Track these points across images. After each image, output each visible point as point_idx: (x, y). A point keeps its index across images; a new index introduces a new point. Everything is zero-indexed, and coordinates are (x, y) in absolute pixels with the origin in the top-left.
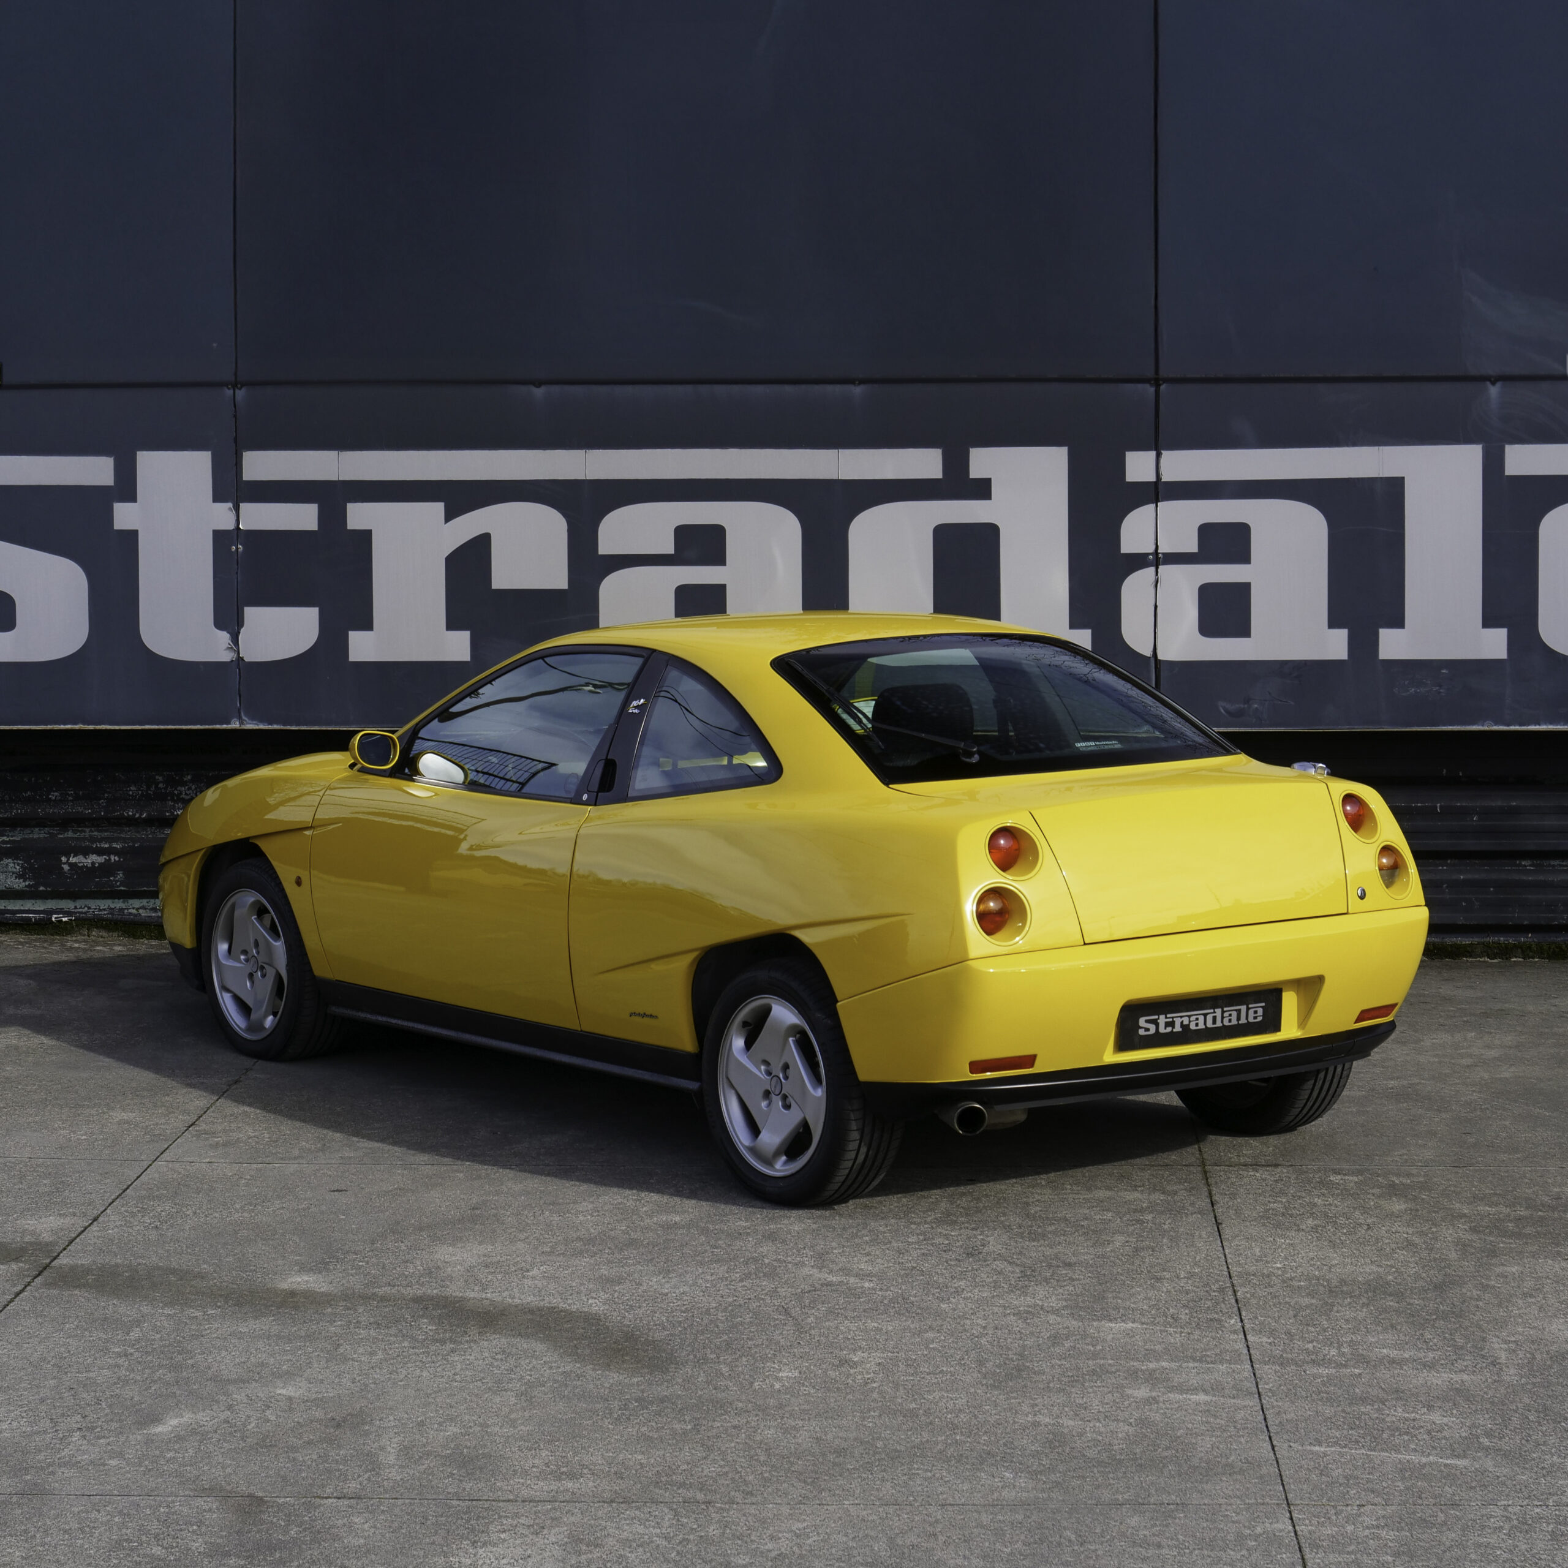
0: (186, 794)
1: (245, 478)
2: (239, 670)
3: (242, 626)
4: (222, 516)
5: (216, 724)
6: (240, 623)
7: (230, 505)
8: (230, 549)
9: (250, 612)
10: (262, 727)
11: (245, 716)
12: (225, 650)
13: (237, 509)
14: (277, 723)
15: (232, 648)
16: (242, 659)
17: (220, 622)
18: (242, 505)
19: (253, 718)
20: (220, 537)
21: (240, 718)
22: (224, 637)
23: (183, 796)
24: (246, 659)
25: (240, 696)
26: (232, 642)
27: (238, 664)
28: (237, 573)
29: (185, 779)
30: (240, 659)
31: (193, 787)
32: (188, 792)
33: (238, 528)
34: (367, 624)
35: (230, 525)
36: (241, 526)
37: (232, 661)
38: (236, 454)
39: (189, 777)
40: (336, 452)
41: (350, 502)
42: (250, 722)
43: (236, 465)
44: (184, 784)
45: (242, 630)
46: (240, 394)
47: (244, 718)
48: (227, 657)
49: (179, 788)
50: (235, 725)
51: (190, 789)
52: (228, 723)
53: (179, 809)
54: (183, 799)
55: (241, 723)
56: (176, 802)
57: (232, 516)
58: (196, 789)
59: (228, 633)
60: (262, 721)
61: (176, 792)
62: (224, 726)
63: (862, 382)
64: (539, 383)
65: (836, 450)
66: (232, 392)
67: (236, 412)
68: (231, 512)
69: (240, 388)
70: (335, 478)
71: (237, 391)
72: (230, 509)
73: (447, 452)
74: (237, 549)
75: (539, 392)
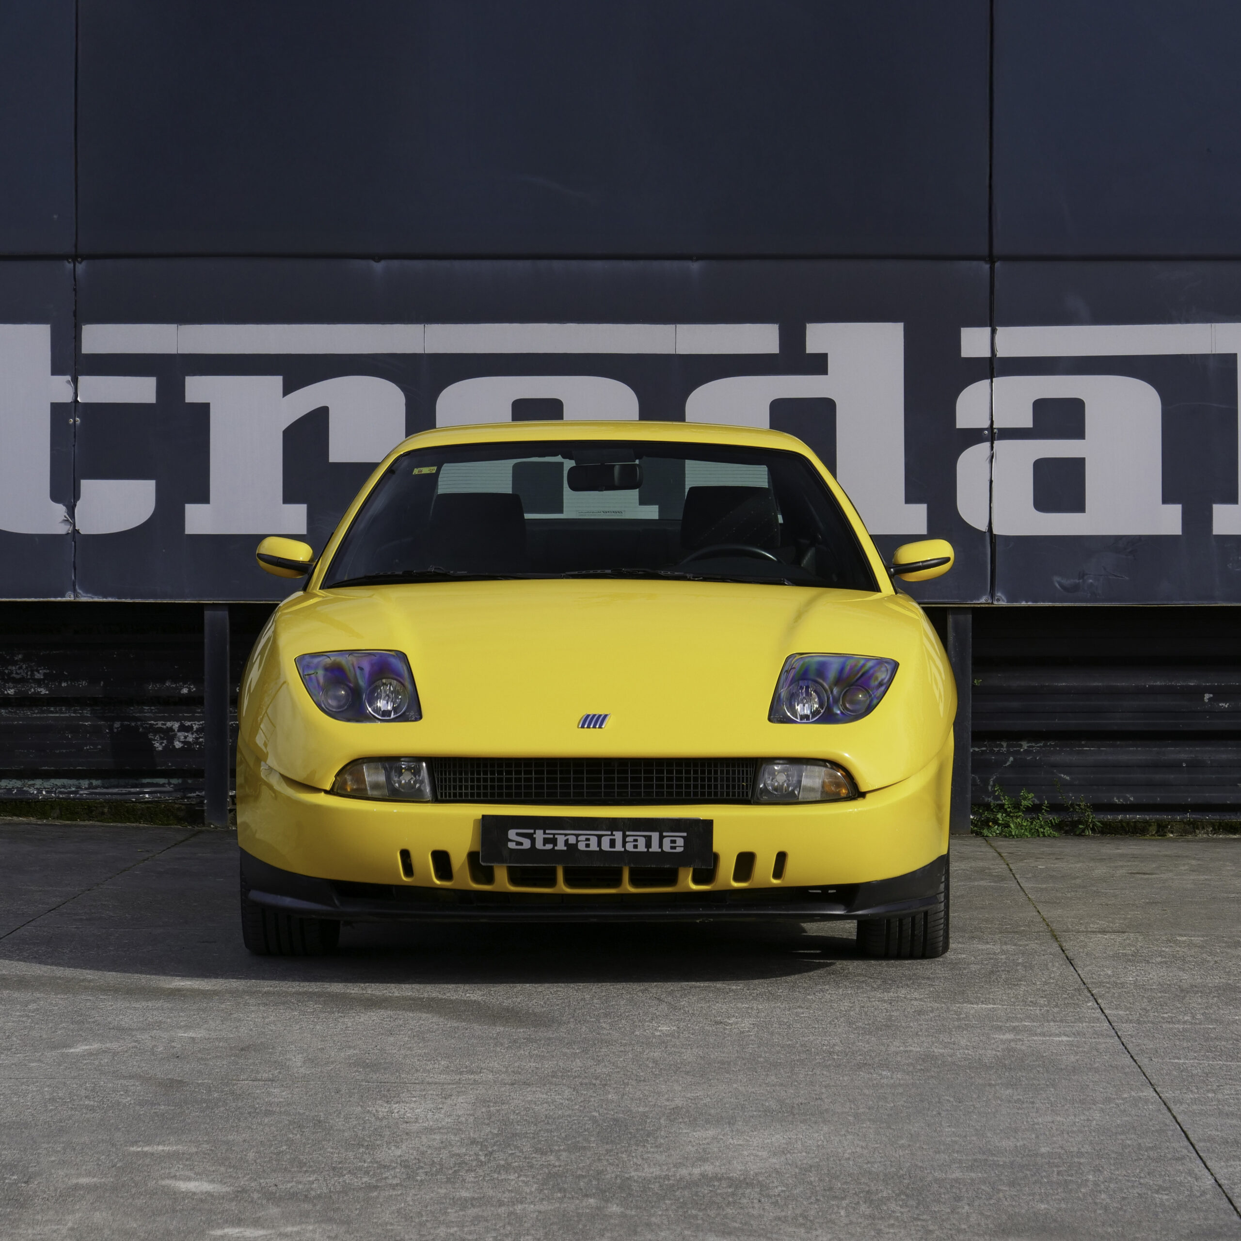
0: (17, 673)
1: (84, 351)
2: (75, 542)
3: (79, 498)
4: (60, 389)
5: (50, 597)
6: (76, 496)
7: (69, 378)
8: (68, 421)
9: (86, 485)
10: (96, 599)
11: (80, 588)
12: (61, 522)
13: (75, 381)
14: (112, 596)
15: (68, 520)
16: (78, 531)
17: (55, 496)
18: (82, 379)
19: (87, 591)
20: (58, 410)
21: (74, 591)
22: (60, 510)
23: (14, 675)
24: (82, 532)
25: (75, 569)
26: (68, 514)
27: (74, 537)
28: (74, 446)
29: (16, 658)
30: (76, 531)
31: (24, 666)
32: (18, 672)
33: (76, 401)
34: (203, 497)
35: (68, 398)
36: (79, 399)
37: (68, 533)
38: (75, 326)
39: (20, 656)
40: (172, 327)
41: (188, 375)
42: (84, 595)
43: (75, 338)
44: (15, 663)
45: (78, 503)
46: (81, 267)
47: (79, 591)
48: (63, 529)
49: (10, 668)
50: (69, 598)
51: (20, 668)
52: (63, 596)
53: (9, 688)
54: (14, 678)
55: (76, 596)
56: (7, 681)
57: (70, 389)
58: (27, 668)
59: (64, 505)
60: (96, 594)
61: (6, 671)
62: (59, 599)
63: (699, 258)
64: (378, 258)
65: (674, 325)
66: (72, 265)
67: (75, 285)
68: (69, 385)
69: (80, 263)
70: (174, 352)
71: (77, 264)
72: (68, 382)
73: (286, 326)
74: (75, 421)
75: (379, 267)
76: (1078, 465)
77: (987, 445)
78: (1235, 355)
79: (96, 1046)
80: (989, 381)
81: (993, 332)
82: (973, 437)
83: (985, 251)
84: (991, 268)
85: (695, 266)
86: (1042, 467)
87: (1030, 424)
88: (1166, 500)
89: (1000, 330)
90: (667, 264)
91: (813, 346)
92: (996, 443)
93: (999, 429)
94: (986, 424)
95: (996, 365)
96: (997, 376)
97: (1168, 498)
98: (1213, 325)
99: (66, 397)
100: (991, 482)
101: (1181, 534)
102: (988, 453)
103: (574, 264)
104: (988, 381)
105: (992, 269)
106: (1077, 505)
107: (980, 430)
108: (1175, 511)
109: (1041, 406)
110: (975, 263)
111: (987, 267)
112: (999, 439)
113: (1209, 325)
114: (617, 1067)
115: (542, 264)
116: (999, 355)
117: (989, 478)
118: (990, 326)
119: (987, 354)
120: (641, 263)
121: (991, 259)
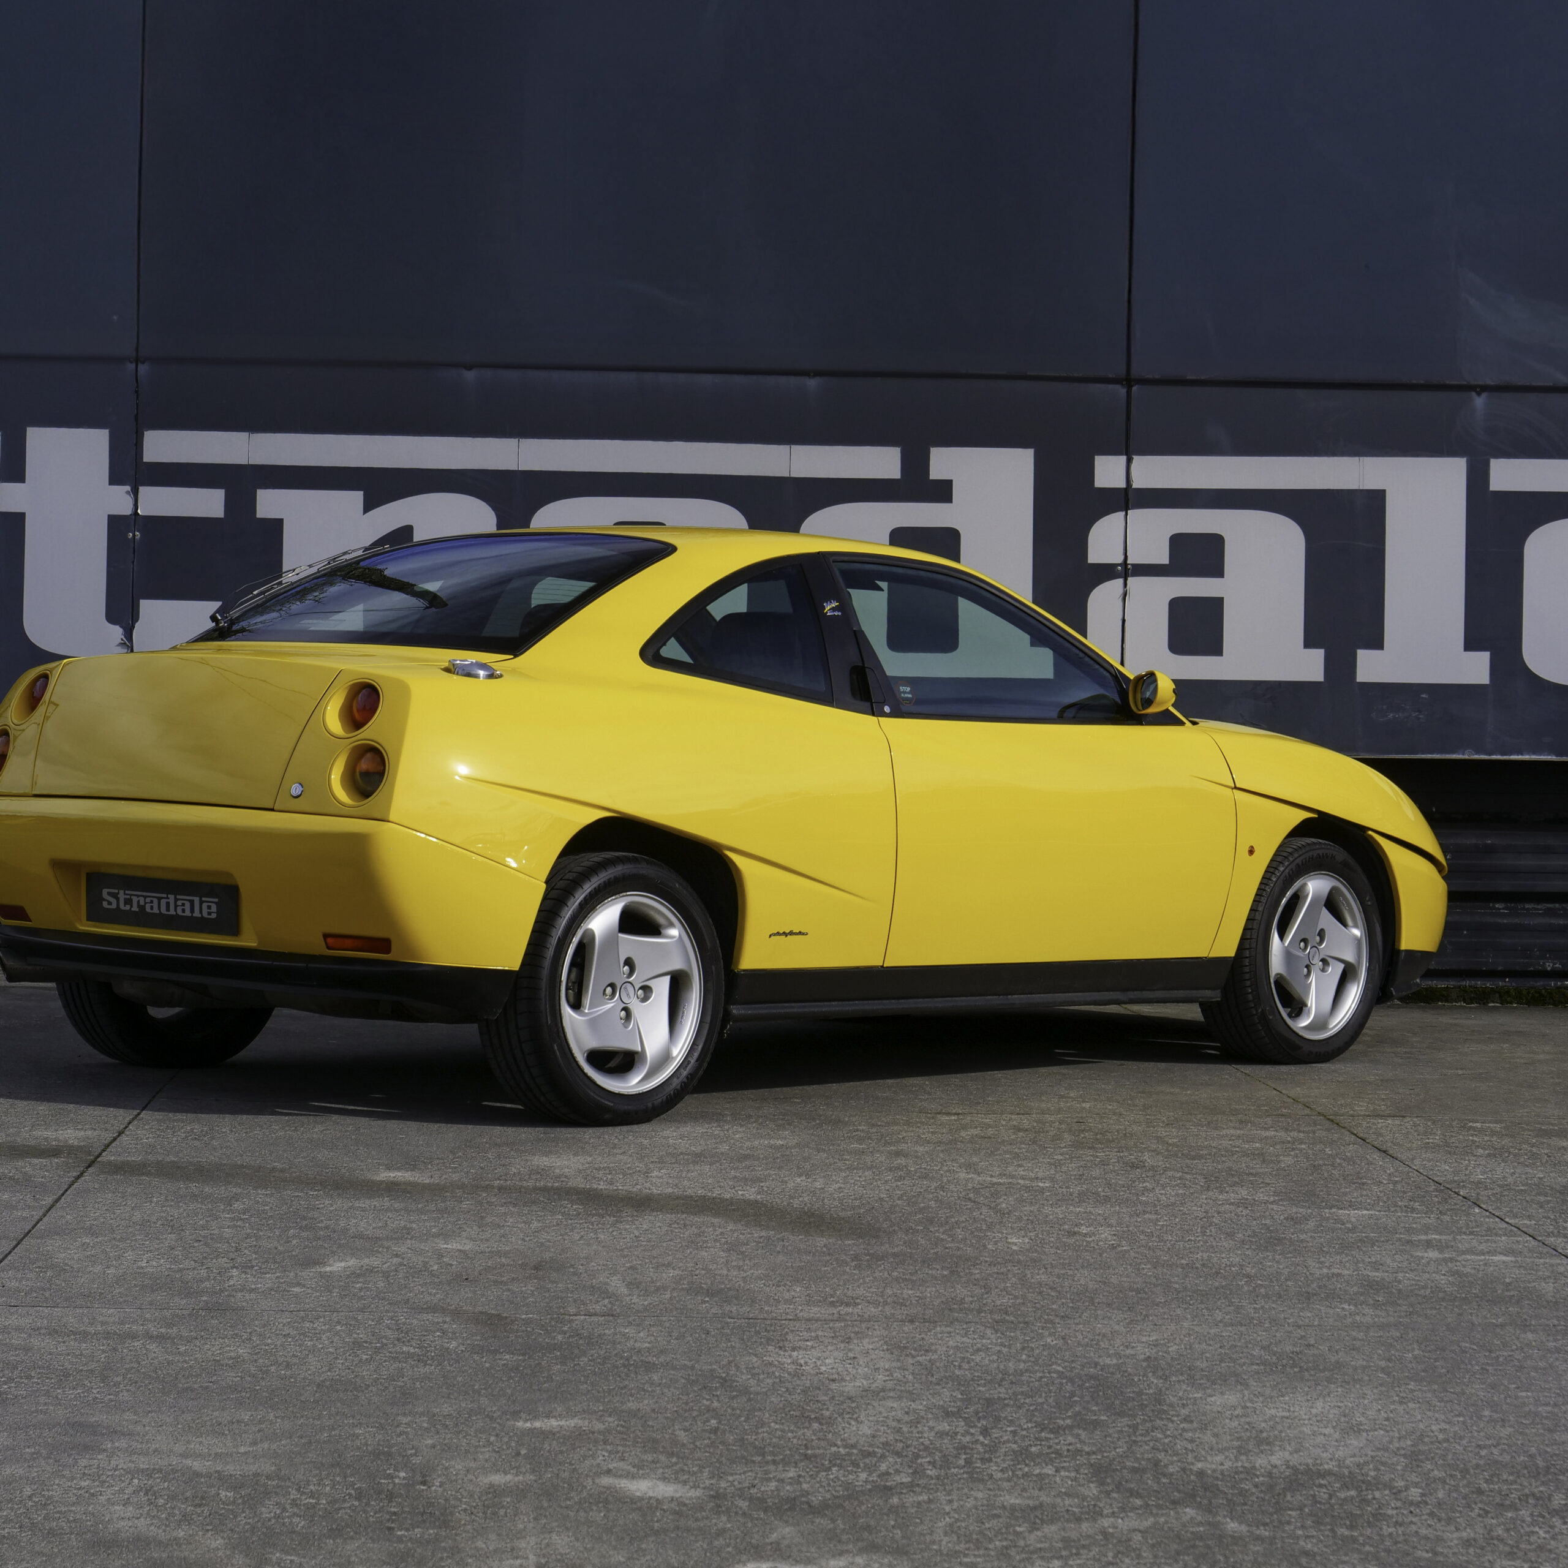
1: (145, 460)
3: (137, 620)
4: (119, 501)
6: (135, 616)
7: (128, 488)
8: (126, 536)
9: (147, 606)
12: (117, 646)
13: (135, 493)
15: (125, 643)
17: (111, 617)
18: (141, 489)
20: (116, 523)
22: (116, 631)
26: (125, 637)
28: (133, 562)
33: (136, 513)
36: (139, 511)
38: (137, 432)
40: (244, 435)
41: (261, 488)
43: (136, 445)
45: (137, 625)
46: (143, 369)
57: (130, 501)
59: (121, 627)
63: (817, 374)
64: (470, 367)
65: (788, 447)
66: (133, 366)
67: (137, 387)
68: (128, 497)
69: (143, 363)
70: (244, 462)
71: (140, 366)
72: (128, 492)
73: (368, 437)
74: (134, 536)
75: (470, 375)
76: (1217, 604)
77: (1121, 581)
78: (1384, 491)
79: (352, 1262)
80: (1124, 513)
81: (1129, 461)
82: (1106, 572)
83: (1122, 372)
84: (1127, 392)
85: (812, 383)
86: (1177, 606)
87: (1166, 561)
88: (1308, 644)
89: (1137, 460)
90: (783, 380)
91: (937, 472)
92: (1130, 579)
93: (1133, 565)
94: (1119, 559)
95: (1130, 496)
96: (1132, 509)
97: (1309, 642)
98: (1361, 458)
99: (126, 509)
100: (1124, 621)
101: (1322, 679)
102: (1121, 591)
103: (682, 378)
104: (1122, 514)
105: (1129, 394)
106: (1214, 647)
107: (1113, 566)
108: (1318, 655)
109: (1178, 542)
110: (1111, 386)
111: (1122, 391)
112: (1134, 575)
113: (1357, 458)
114: (1016, 1297)
115: (647, 377)
116: (1136, 484)
117: (1121, 617)
118: (1126, 454)
119: (1122, 484)
120: (755, 377)
121: (1128, 381)
